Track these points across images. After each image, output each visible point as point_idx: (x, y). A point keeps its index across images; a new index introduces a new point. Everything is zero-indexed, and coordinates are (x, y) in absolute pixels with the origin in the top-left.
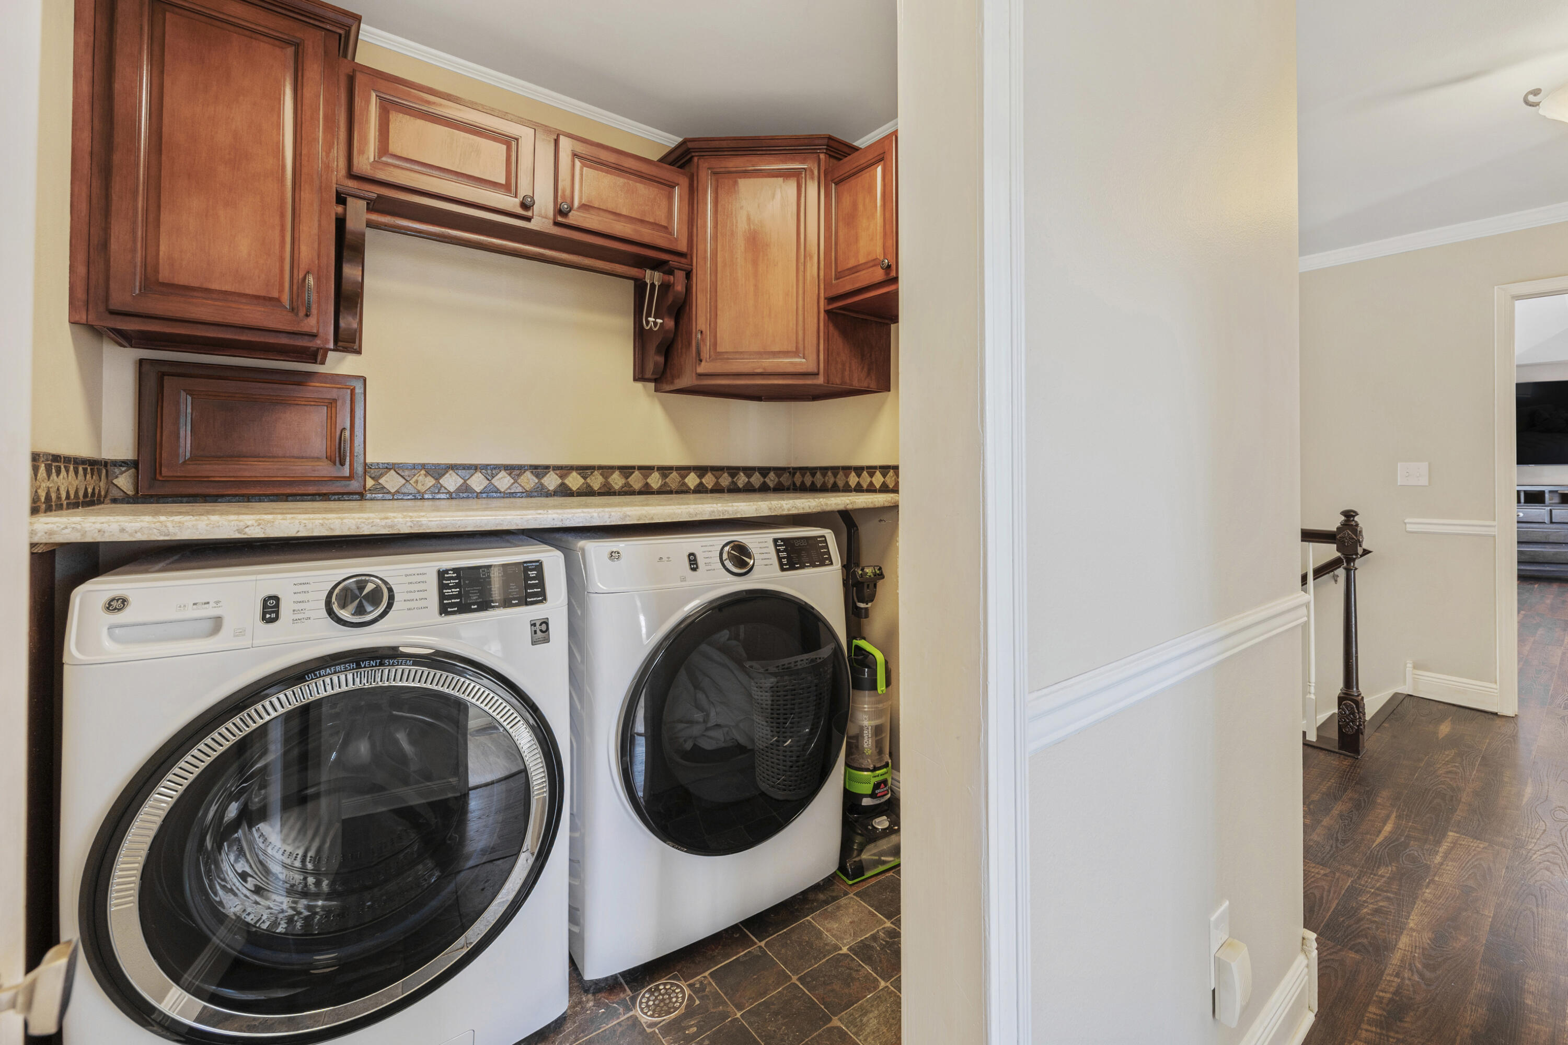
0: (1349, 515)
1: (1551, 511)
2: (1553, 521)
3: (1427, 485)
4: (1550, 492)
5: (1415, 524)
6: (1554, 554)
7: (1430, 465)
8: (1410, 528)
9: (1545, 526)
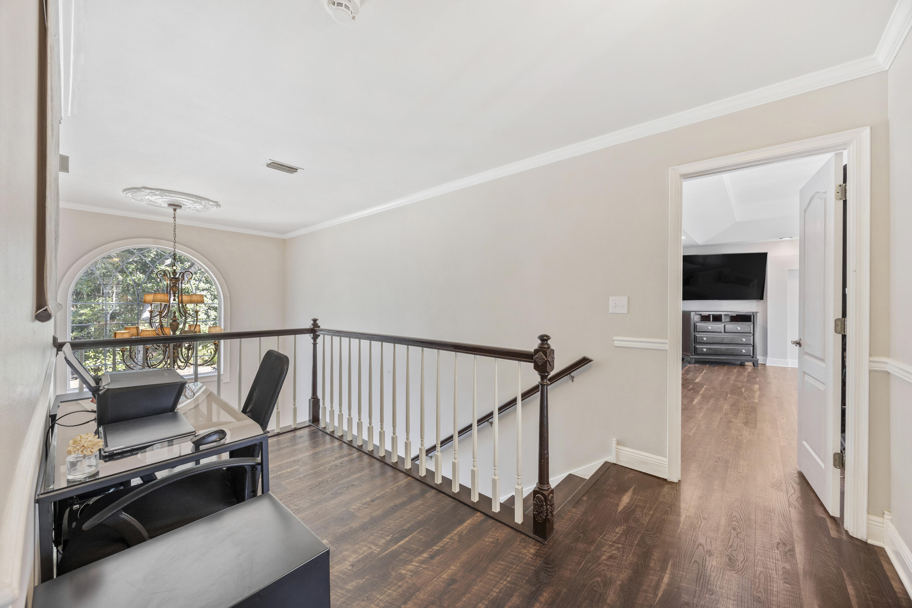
0: (544, 339)
1: (725, 325)
2: (726, 331)
3: (626, 312)
4: (725, 315)
5: (620, 340)
6: (726, 350)
7: (628, 297)
8: (616, 343)
9: (722, 334)
